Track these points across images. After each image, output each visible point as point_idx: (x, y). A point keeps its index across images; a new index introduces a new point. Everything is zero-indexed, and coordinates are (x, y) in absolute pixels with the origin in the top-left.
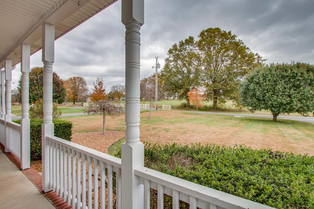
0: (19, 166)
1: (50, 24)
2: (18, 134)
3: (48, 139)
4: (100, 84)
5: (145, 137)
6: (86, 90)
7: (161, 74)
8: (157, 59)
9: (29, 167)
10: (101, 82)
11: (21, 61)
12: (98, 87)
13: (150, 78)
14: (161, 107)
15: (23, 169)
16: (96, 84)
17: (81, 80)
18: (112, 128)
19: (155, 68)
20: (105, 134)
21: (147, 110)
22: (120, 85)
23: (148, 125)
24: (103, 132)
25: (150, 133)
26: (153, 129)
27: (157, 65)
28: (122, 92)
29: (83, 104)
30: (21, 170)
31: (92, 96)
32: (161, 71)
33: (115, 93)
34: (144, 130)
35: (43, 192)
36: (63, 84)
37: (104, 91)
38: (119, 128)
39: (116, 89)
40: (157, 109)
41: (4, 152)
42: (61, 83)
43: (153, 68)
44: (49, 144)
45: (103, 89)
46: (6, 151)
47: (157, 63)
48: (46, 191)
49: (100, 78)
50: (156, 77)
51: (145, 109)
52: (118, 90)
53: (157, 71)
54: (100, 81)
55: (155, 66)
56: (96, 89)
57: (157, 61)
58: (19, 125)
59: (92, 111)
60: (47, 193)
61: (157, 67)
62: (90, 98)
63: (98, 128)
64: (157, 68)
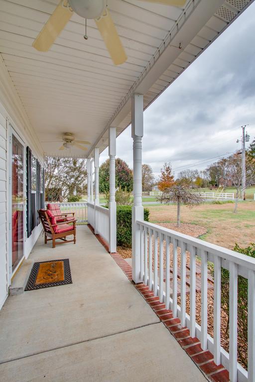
0: (107, 249)
1: (139, 94)
2: (106, 217)
3: (139, 224)
4: (168, 169)
5: (236, 237)
6: (151, 178)
7: (250, 150)
8: (244, 129)
9: (115, 251)
10: (169, 168)
11: (109, 145)
12: (165, 173)
13: (230, 157)
14: (252, 197)
15: (111, 252)
16: (163, 170)
17: (147, 168)
18: (187, 221)
19: (241, 143)
20: (179, 226)
21: (227, 200)
22: (189, 170)
23: (236, 220)
24: (178, 224)
25: (243, 231)
26: (247, 226)
27: (244, 137)
28: (192, 178)
29: (149, 193)
30: (109, 253)
31: (159, 184)
32: (251, 146)
33: (182, 181)
34: (232, 227)
35: (133, 282)
36: (131, 173)
37: (172, 177)
38: (194, 221)
39: (183, 175)
40: (244, 199)
41: (94, 234)
42: (129, 172)
43: (237, 142)
44: (139, 229)
45: (171, 176)
46: (96, 233)
47: (244, 135)
48: (136, 282)
49: (168, 163)
50: (244, 154)
51: (225, 199)
52: (187, 177)
53: (244, 145)
54: (167, 166)
55: (241, 139)
56: (164, 175)
57: (244, 132)
58: (108, 209)
59: (165, 198)
60: (138, 284)
61: (244, 140)
62: (157, 186)
63: (170, 219)
64: (244, 142)
